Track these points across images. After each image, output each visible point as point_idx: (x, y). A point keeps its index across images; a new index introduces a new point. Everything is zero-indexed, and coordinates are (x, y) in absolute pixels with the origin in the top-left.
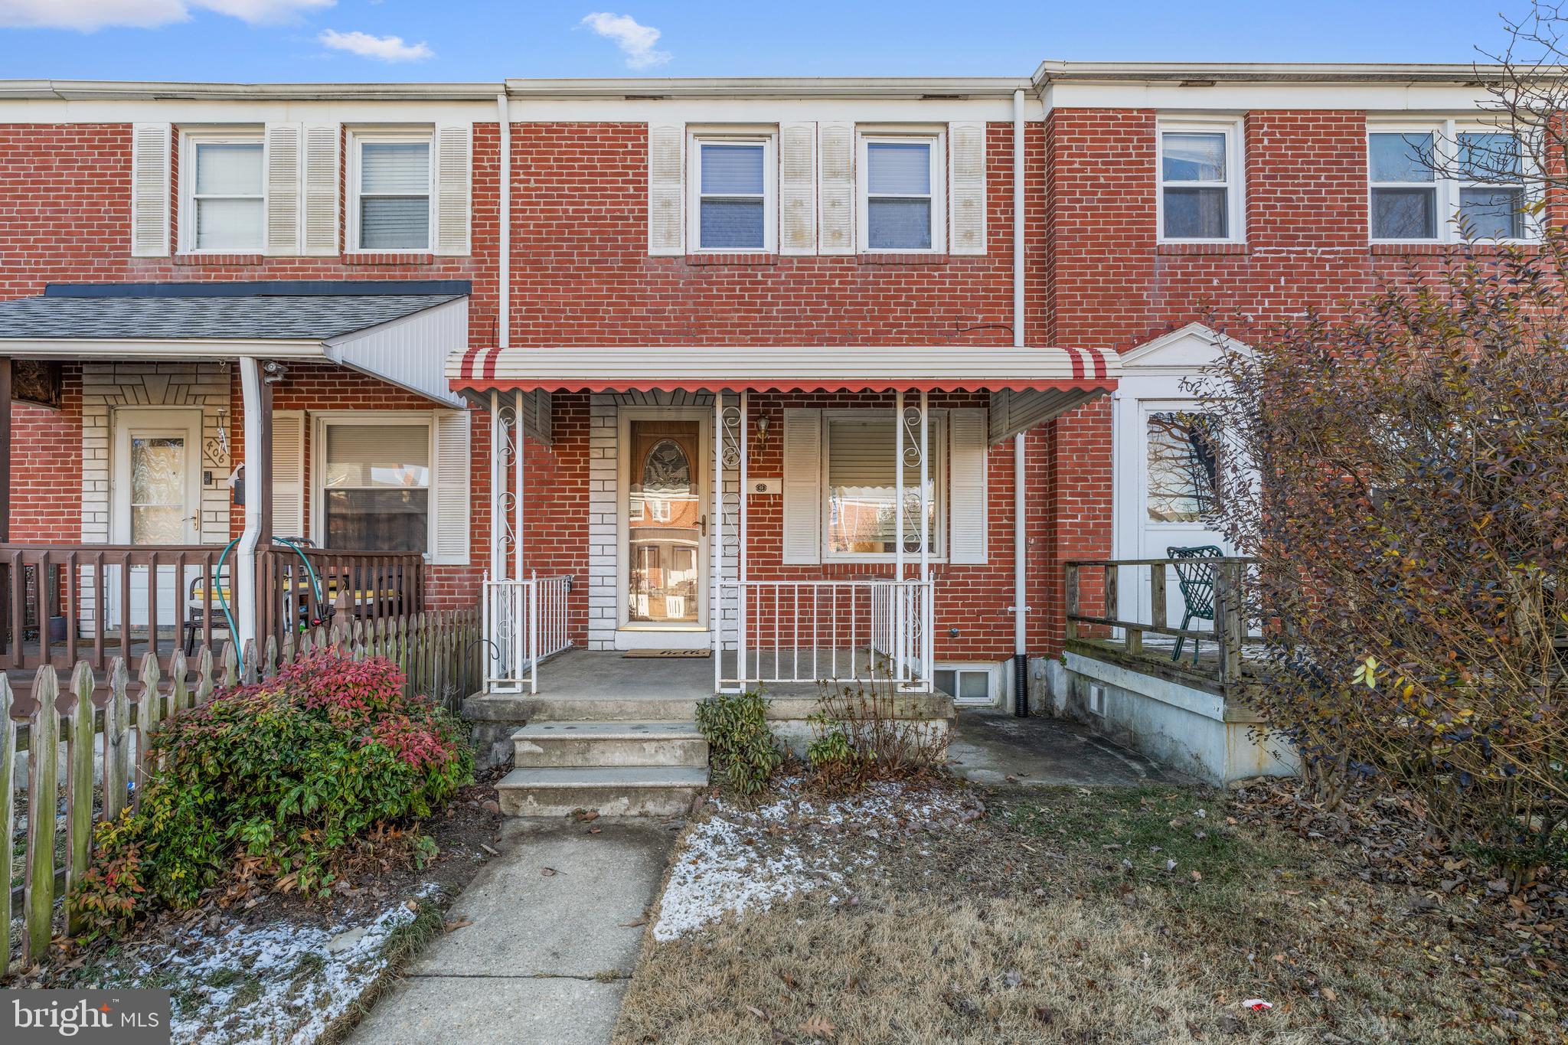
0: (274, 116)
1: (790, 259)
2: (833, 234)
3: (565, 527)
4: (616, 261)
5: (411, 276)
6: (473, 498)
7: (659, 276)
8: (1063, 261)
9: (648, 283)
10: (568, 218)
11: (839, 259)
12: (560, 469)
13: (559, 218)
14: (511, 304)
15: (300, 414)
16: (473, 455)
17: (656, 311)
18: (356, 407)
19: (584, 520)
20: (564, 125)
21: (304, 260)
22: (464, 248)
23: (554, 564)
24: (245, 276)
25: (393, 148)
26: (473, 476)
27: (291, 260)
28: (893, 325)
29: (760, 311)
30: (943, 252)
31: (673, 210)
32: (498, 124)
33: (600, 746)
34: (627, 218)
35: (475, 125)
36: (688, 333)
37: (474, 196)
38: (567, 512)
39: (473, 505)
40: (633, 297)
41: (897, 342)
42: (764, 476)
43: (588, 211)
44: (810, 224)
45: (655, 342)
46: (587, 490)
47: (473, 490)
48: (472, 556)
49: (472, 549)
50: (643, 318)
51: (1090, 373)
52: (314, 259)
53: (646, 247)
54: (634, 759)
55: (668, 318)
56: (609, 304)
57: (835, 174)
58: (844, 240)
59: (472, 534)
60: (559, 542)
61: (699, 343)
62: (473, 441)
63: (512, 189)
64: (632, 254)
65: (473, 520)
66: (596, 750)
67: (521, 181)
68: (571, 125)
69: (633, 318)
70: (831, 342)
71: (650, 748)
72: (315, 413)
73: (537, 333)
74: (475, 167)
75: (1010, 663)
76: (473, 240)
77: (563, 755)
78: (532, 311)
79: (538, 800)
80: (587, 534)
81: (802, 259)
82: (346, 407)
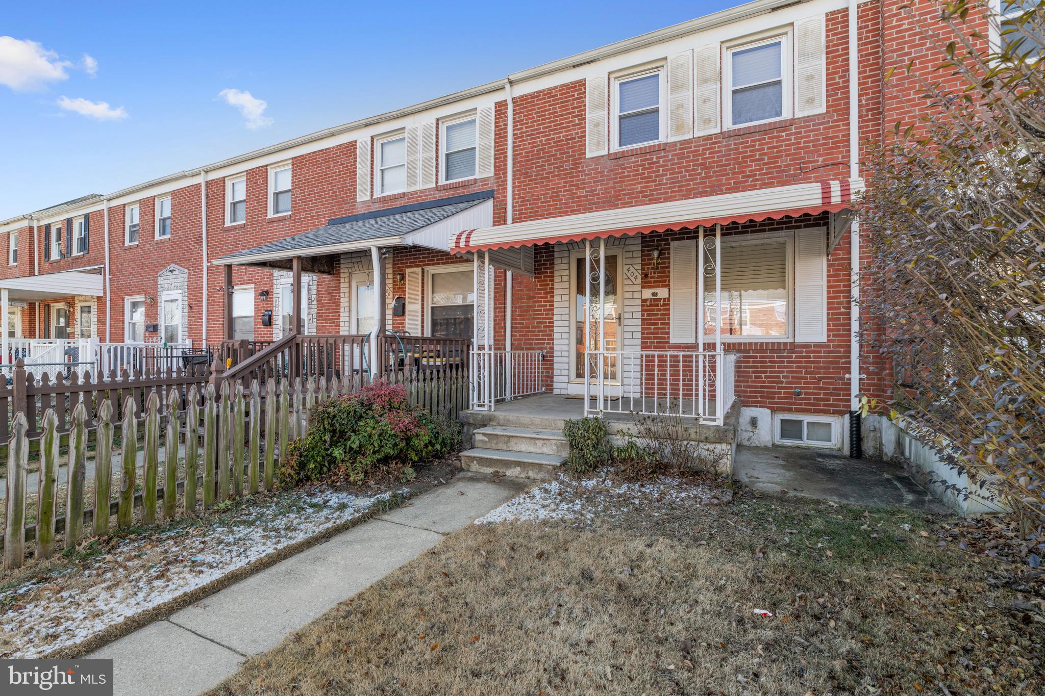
0: (408, 123)
1: (674, 144)
2: (705, 122)
3: (541, 323)
4: (568, 166)
5: (467, 191)
6: (495, 308)
7: (592, 169)
8: (890, 104)
9: (586, 175)
10: (543, 145)
11: (709, 137)
12: (539, 289)
13: (538, 146)
14: (514, 199)
15: (419, 270)
16: (495, 285)
17: (591, 191)
18: (443, 263)
19: (552, 318)
20: (540, 92)
21: (422, 192)
22: (491, 172)
23: (536, 344)
24: (398, 204)
25: (461, 125)
26: (495, 296)
27: (415, 193)
28: (749, 176)
29: (655, 181)
30: (791, 117)
31: (600, 128)
32: (506, 101)
33: (514, 440)
34: (574, 138)
35: (496, 103)
36: (609, 202)
37: (495, 143)
38: (542, 314)
39: (495, 312)
40: (577, 185)
41: (753, 187)
42: (658, 287)
43: (553, 138)
44: (688, 118)
45: (590, 210)
46: (553, 301)
47: (495, 304)
48: (495, 340)
49: (495, 336)
50: (584, 196)
51: (836, 198)
52: (425, 191)
53: (585, 153)
54: (531, 449)
55: (598, 194)
56: (565, 191)
57: (706, 81)
58: (712, 124)
59: (495, 328)
60: (538, 331)
61: (616, 207)
62: (495, 277)
63: (514, 135)
64: (577, 159)
65: (495, 320)
66: (513, 441)
67: (518, 130)
68: (544, 91)
69: (578, 197)
70: (703, 194)
71: (539, 443)
72: (426, 268)
73: (526, 213)
74: (496, 127)
75: (847, 417)
76: (495, 167)
77: (497, 443)
78: (524, 201)
79: (478, 463)
80: (553, 327)
81: (682, 142)
82: (438, 264)
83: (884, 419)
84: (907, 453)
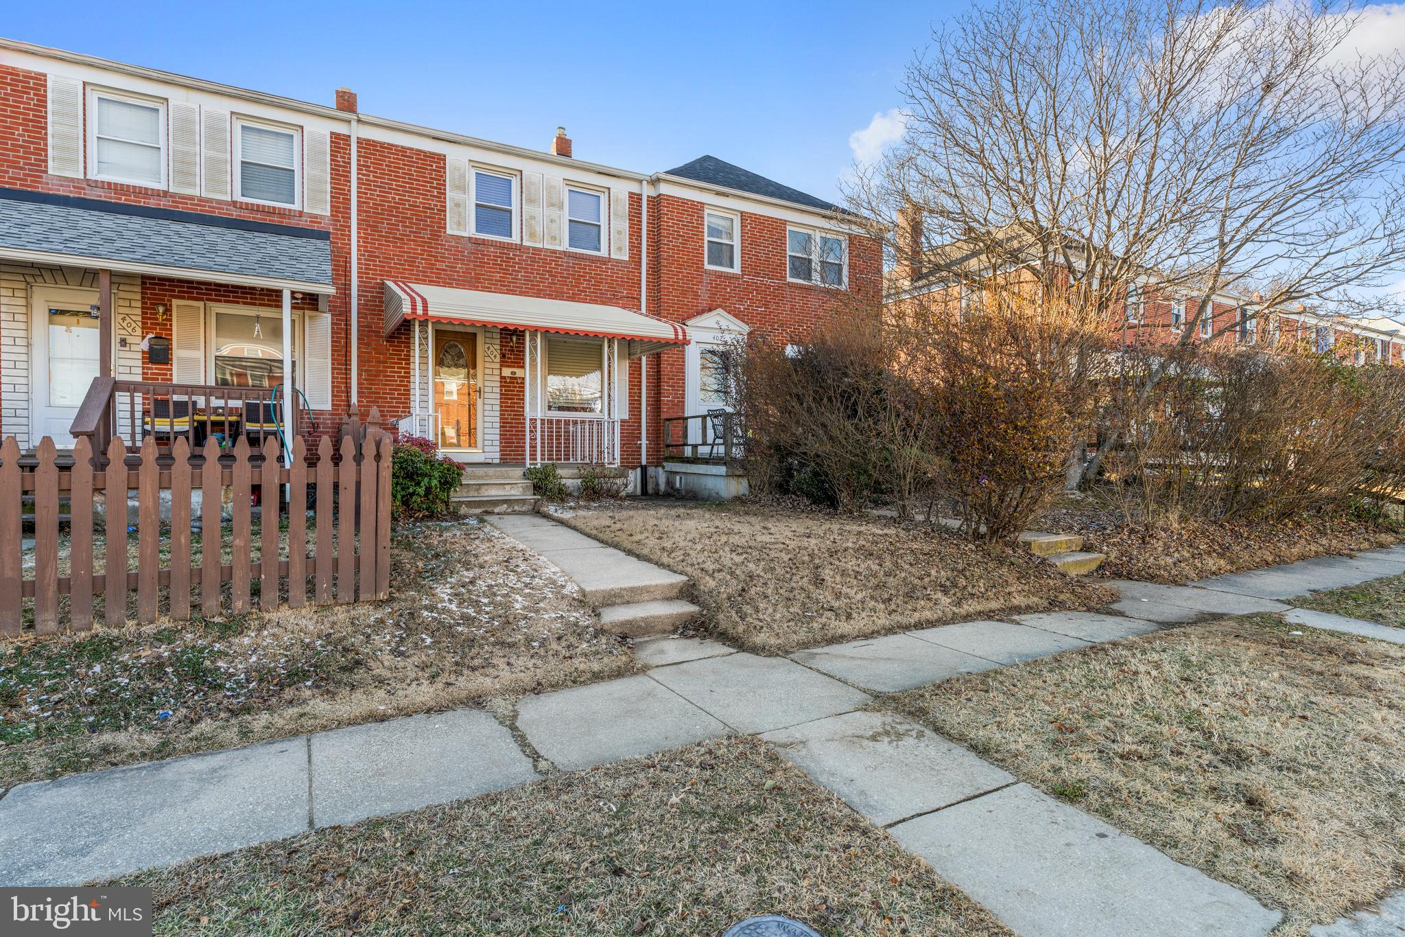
0: (177, 97)
1: (528, 248)
2: (552, 237)
3: (395, 390)
4: (427, 234)
5: (285, 222)
6: (333, 369)
7: (453, 246)
8: (664, 270)
9: (446, 249)
10: (395, 203)
11: (554, 252)
12: (391, 354)
13: (390, 202)
14: (358, 250)
15: (201, 304)
16: (332, 342)
17: (451, 267)
18: (244, 303)
19: (407, 386)
20: (393, 145)
21: (201, 199)
22: (325, 210)
23: (388, 411)
24: (152, 203)
26: (333, 355)
27: (192, 198)
28: (582, 291)
29: (511, 275)
30: (607, 255)
31: (461, 209)
32: (349, 136)
34: (433, 209)
35: (332, 133)
36: (470, 282)
37: (332, 178)
38: (396, 381)
39: (333, 373)
40: (436, 257)
41: (584, 301)
42: (514, 367)
43: (409, 201)
44: (539, 230)
45: (450, 285)
46: (409, 368)
47: (333, 364)
48: (333, 405)
49: (333, 401)
50: (443, 270)
52: (210, 200)
53: (445, 228)
55: (459, 272)
56: (422, 259)
57: (552, 205)
58: (557, 242)
59: (333, 391)
60: (391, 398)
61: (476, 289)
62: (332, 333)
63: (358, 179)
64: (436, 231)
65: (333, 382)
67: (363, 175)
68: (396, 146)
69: (437, 269)
70: (550, 297)
72: (209, 304)
73: (376, 270)
74: (332, 160)
75: (639, 470)
76: (332, 206)
78: (372, 257)
80: (409, 395)
81: (534, 249)
82: (238, 303)
83: (660, 469)
84: (678, 485)
